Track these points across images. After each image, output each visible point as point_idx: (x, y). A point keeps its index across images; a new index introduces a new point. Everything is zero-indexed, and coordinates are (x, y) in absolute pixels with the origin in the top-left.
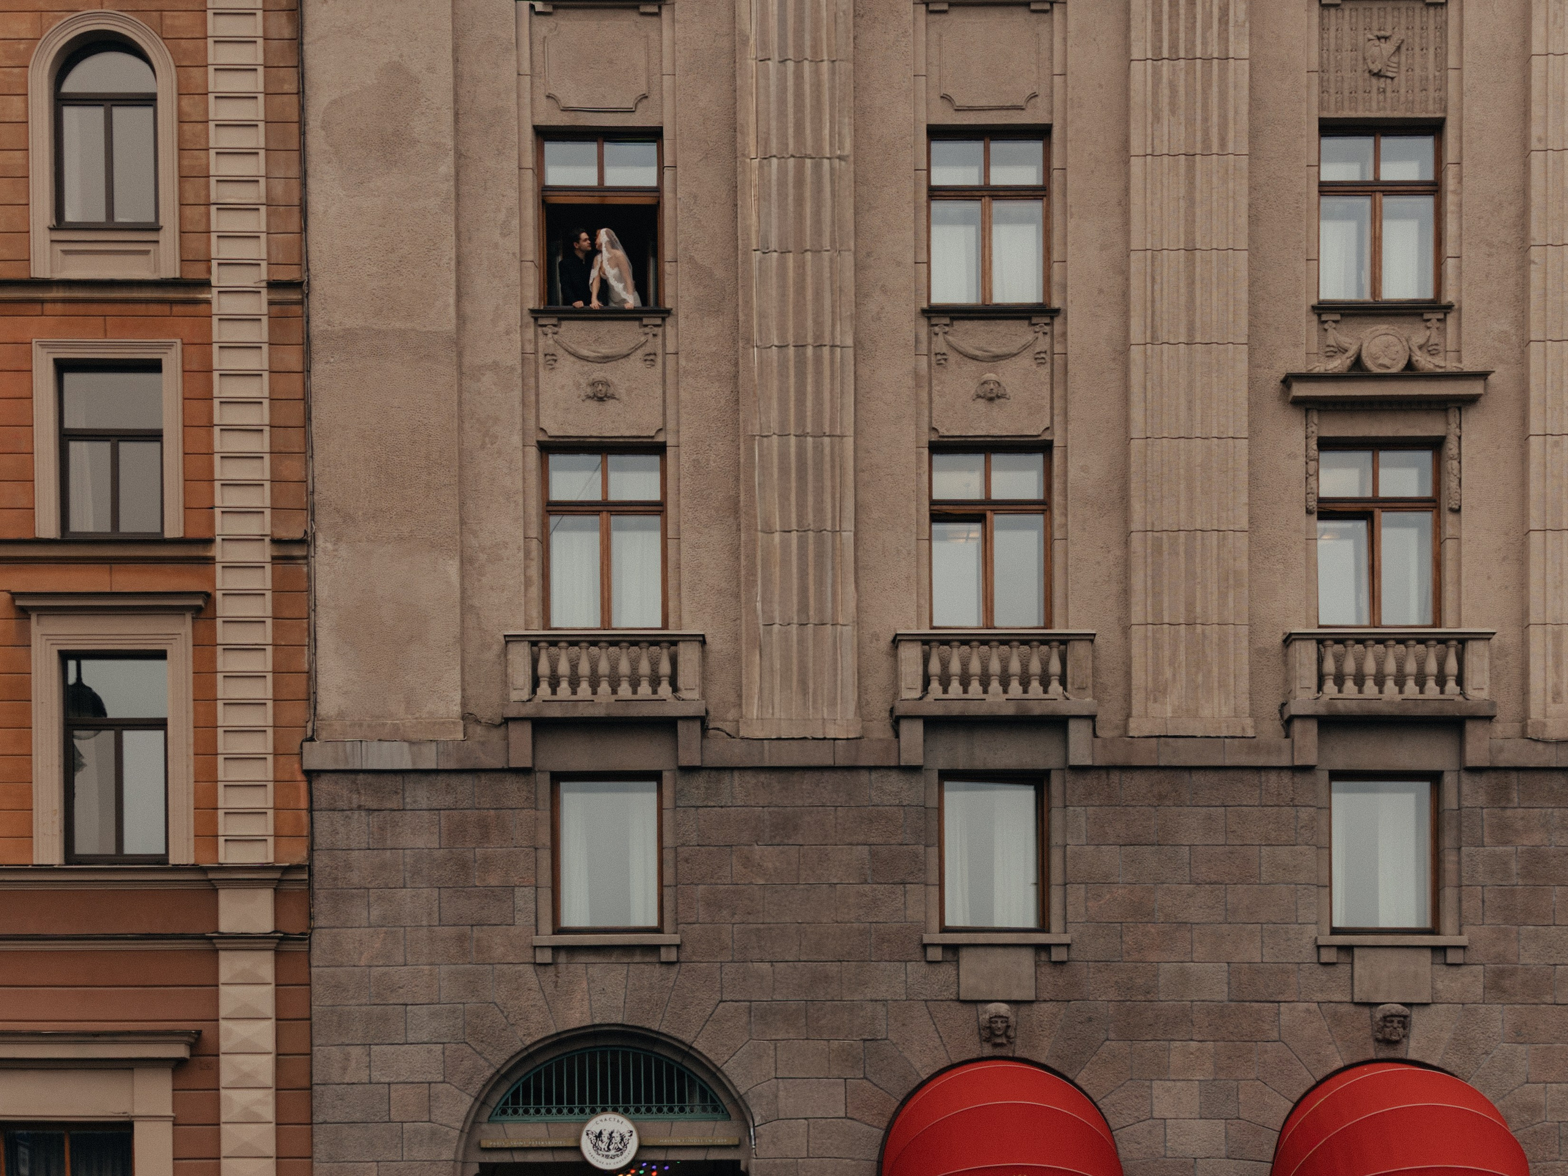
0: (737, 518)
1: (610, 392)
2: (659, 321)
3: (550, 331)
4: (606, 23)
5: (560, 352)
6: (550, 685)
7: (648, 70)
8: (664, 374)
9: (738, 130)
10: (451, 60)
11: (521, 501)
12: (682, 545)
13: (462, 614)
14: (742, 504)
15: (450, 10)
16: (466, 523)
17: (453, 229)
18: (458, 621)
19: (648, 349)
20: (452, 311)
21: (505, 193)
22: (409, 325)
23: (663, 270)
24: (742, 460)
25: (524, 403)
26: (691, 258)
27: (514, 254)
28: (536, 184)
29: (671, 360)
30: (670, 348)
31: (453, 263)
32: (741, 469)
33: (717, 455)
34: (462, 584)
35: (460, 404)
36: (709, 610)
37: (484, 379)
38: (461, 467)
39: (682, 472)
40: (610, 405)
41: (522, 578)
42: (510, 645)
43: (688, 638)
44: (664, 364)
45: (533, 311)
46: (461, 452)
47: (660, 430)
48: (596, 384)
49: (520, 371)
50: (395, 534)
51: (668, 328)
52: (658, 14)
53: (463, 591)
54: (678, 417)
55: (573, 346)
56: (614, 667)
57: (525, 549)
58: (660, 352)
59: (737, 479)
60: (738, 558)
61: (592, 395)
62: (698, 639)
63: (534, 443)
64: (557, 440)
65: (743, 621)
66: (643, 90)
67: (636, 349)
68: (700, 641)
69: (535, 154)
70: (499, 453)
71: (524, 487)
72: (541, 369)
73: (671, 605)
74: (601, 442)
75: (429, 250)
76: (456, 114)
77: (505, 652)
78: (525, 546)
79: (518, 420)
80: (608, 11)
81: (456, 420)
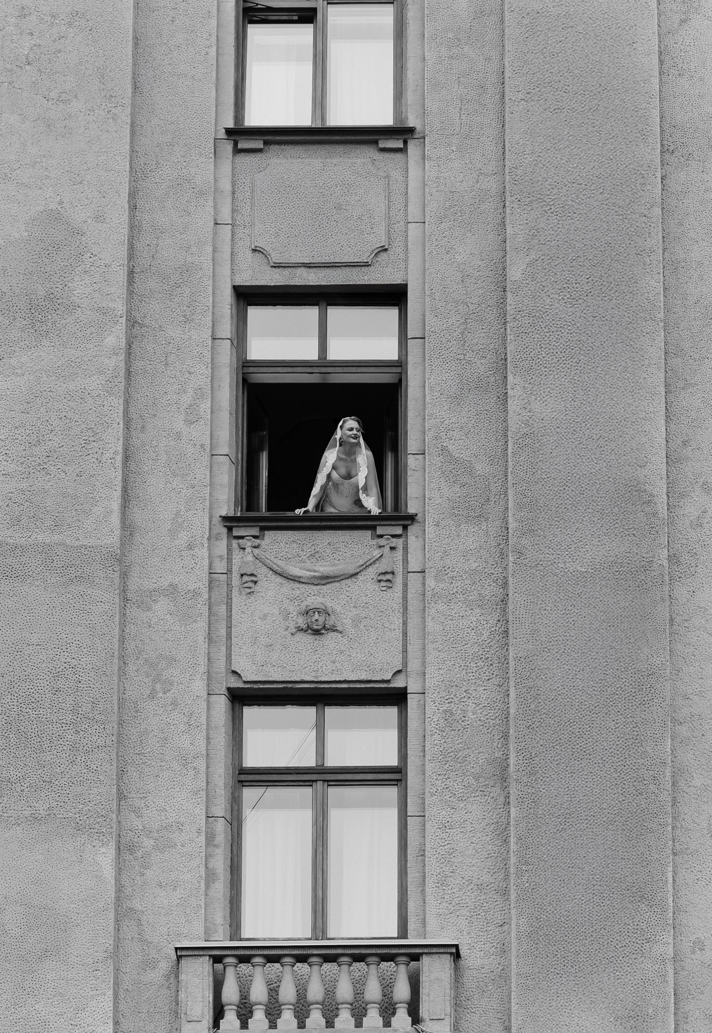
0: (505, 788)
1: (330, 623)
2: (399, 531)
3: (249, 544)
4: (335, 161)
5: (262, 571)
6: (239, 1016)
7: (389, 217)
8: (405, 598)
9: (508, 289)
10: (127, 206)
11: (203, 768)
12: (428, 826)
13: (117, 921)
14: (512, 768)
15: (128, 147)
16: (125, 797)
17: (121, 414)
18: (111, 929)
19: (382, 566)
20: (115, 519)
21: (192, 370)
22: (56, 538)
23: (406, 465)
24: (512, 711)
25: (210, 639)
26: (444, 449)
27: (202, 446)
28: (235, 359)
29: (414, 580)
30: (414, 565)
31: (119, 458)
32: (511, 722)
33: (477, 705)
34: (118, 880)
35: (122, 640)
36: (464, 912)
37: (156, 607)
38: (121, 723)
39: (428, 728)
40: (330, 639)
41: (203, 870)
42: (183, 962)
43: (434, 950)
44: (405, 585)
45: (225, 518)
46: (121, 703)
47: (399, 672)
48: (311, 613)
49: (206, 596)
50: (27, 813)
51: (412, 539)
52: (402, 151)
53: (119, 888)
54: (424, 655)
55: (279, 563)
56: (330, 992)
57: (207, 834)
58: (399, 570)
59: (505, 736)
60: (506, 842)
61: (304, 627)
62: (449, 950)
63: (224, 691)
64: (256, 686)
65: (513, 926)
66: (383, 242)
67: (366, 566)
68: (451, 954)
69: (235, 320)
70: (175, 704)
71: (207, 750)
72: (235, 593)
73: (412, 906)
74: (315, 688)
75: (87, 442)
76: (131, 273)
77: (176, 971)
78: (207, 828)
79: (203, 660)
80: (337, 146)
81: (116, 661)
